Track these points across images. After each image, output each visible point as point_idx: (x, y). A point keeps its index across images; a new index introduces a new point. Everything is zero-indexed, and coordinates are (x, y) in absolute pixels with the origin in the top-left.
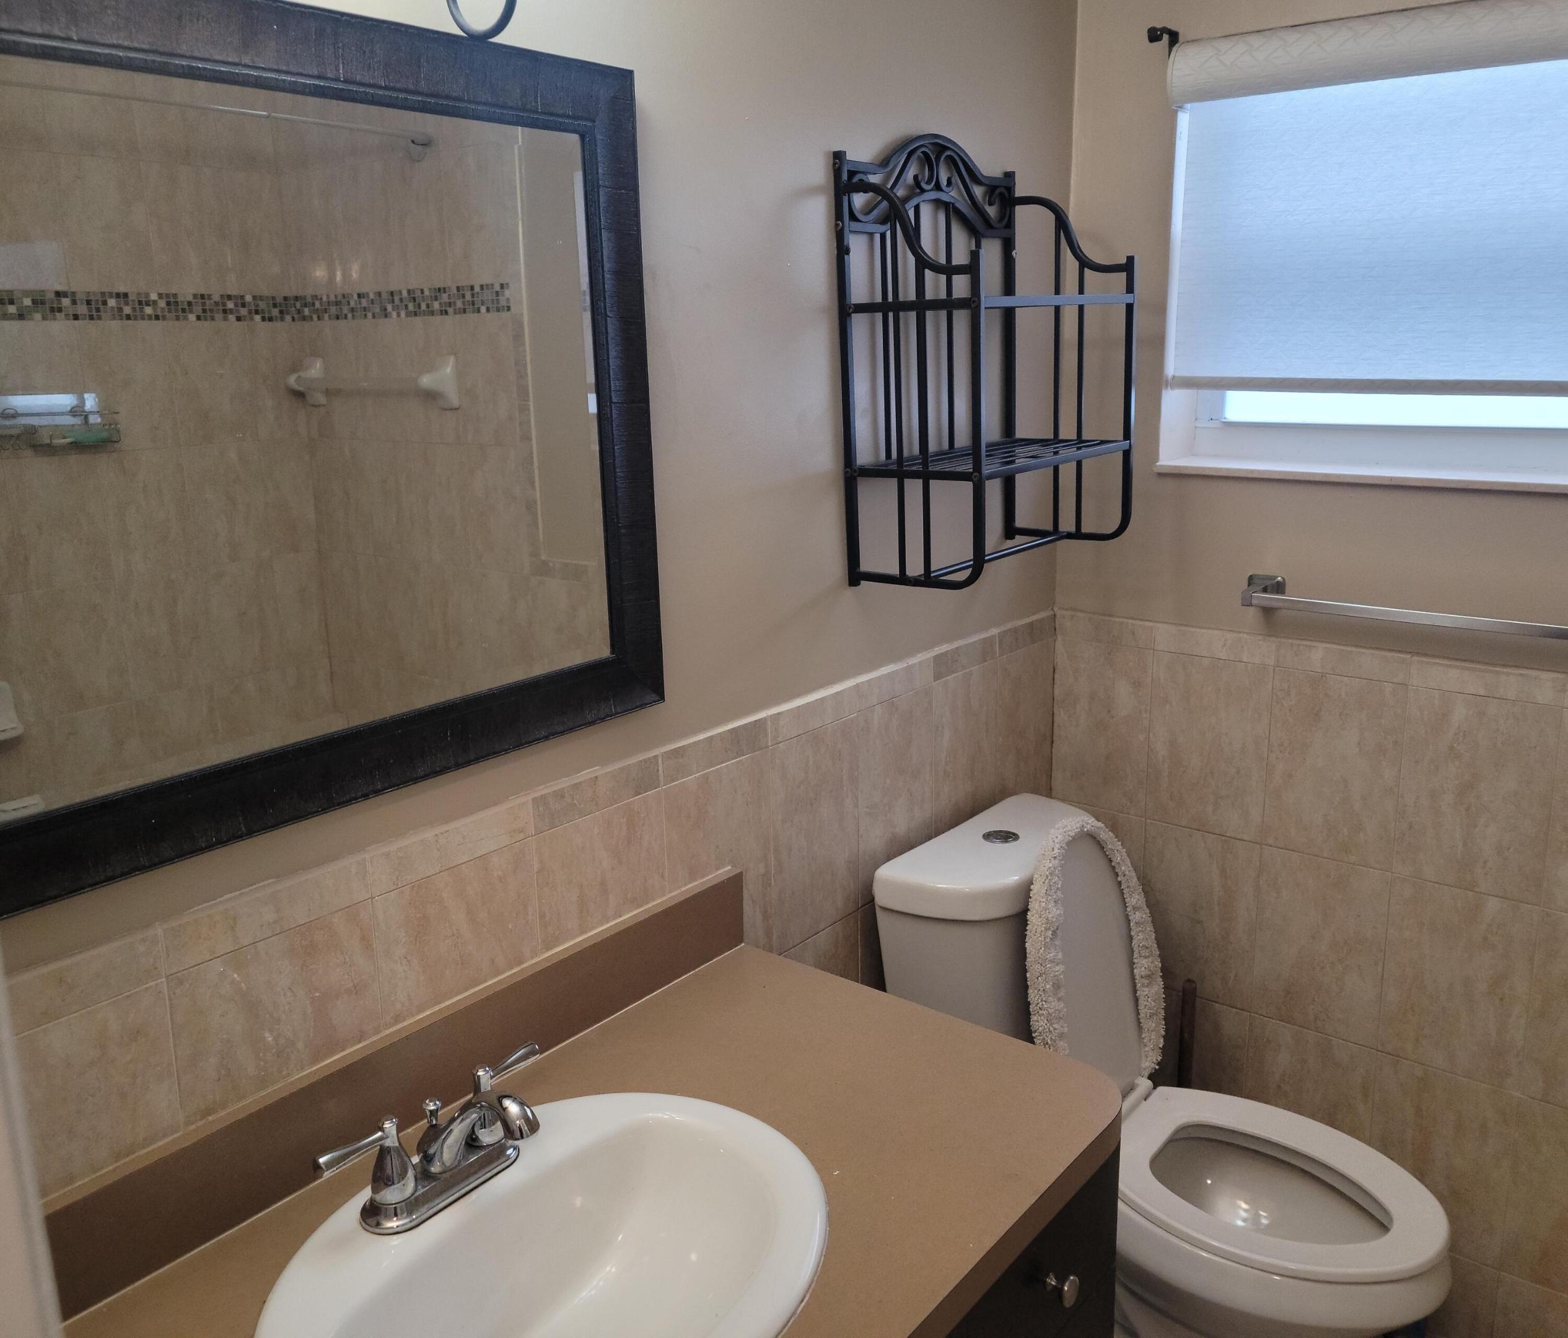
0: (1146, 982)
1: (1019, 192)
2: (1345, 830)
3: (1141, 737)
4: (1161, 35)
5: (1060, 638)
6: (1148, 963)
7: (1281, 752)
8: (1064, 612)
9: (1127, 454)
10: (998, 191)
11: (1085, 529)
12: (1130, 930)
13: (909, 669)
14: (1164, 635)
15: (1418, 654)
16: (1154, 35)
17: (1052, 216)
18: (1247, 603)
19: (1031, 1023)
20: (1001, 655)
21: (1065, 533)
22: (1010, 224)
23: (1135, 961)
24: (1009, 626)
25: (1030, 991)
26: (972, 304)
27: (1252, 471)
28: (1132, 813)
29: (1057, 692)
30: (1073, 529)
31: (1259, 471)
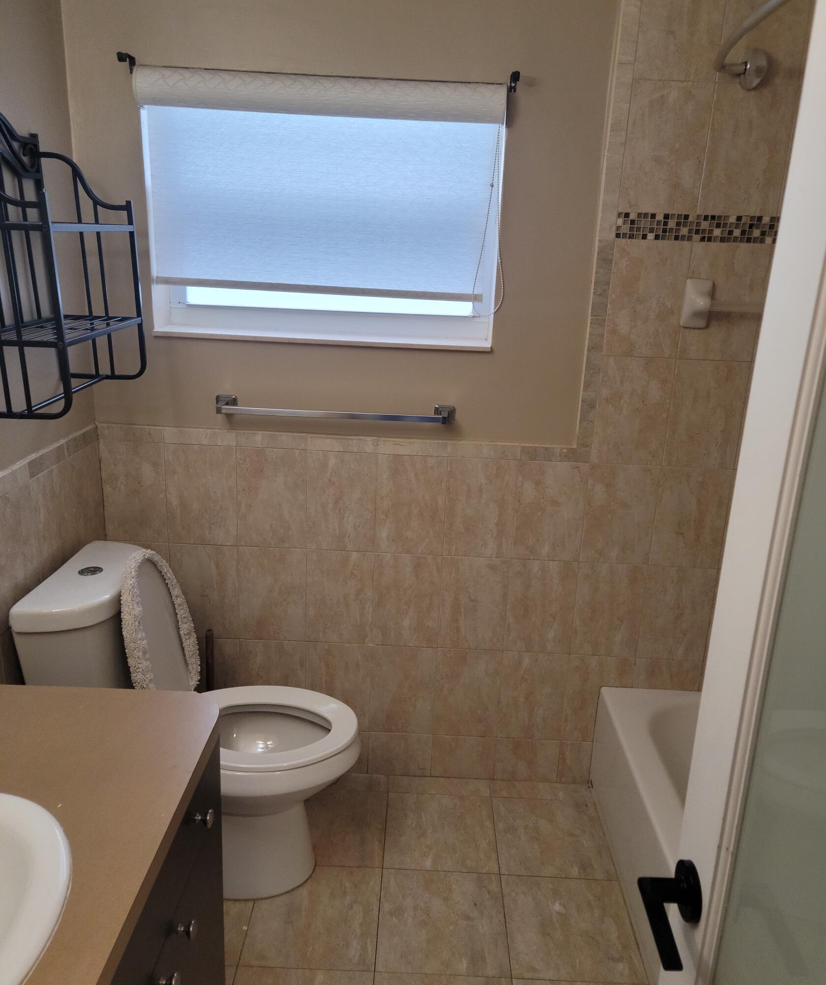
0: (187, 637)
1: (42, 149)
2: (282, 531)
3: (162, 496)
4: (126, 57)
5: (101, 440)
6: (186, 626)
7: (244, 493)
8: (103, 425)
9: (140, 326)
10: (28, 147)
11: (117, 373)
12: (175, 609)
13: (13, 473)
14: (169, 433)
15: (310, 433)
16: (122, 57)
17: (70, 169)
18: (219, 411)
19: (132, 678)
20: (69, 456)
21: (105, 376)
22: (39, 170)
23: (180, 627)
24: (71, 437)
25: (129, 660)
26: (43, 228)
27: (212, 335)
28: (160, 541)
29: (103, 475)
30: (109, 373)
31: (216, 335)
